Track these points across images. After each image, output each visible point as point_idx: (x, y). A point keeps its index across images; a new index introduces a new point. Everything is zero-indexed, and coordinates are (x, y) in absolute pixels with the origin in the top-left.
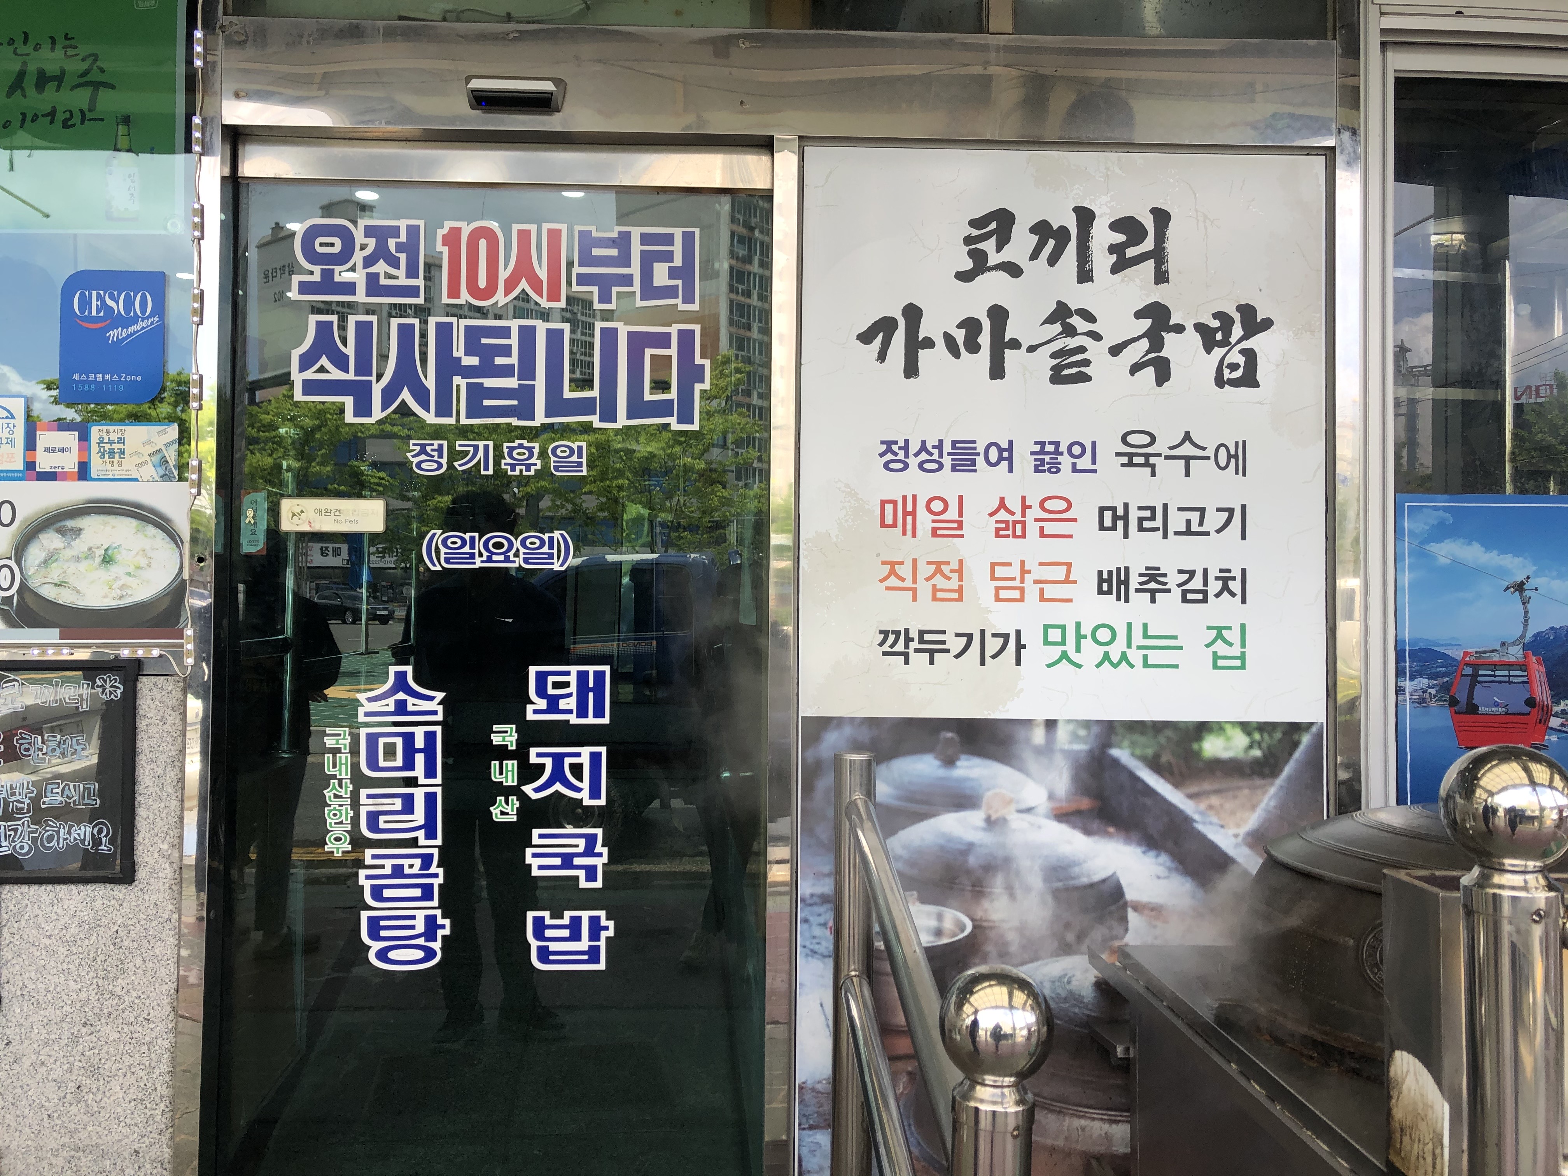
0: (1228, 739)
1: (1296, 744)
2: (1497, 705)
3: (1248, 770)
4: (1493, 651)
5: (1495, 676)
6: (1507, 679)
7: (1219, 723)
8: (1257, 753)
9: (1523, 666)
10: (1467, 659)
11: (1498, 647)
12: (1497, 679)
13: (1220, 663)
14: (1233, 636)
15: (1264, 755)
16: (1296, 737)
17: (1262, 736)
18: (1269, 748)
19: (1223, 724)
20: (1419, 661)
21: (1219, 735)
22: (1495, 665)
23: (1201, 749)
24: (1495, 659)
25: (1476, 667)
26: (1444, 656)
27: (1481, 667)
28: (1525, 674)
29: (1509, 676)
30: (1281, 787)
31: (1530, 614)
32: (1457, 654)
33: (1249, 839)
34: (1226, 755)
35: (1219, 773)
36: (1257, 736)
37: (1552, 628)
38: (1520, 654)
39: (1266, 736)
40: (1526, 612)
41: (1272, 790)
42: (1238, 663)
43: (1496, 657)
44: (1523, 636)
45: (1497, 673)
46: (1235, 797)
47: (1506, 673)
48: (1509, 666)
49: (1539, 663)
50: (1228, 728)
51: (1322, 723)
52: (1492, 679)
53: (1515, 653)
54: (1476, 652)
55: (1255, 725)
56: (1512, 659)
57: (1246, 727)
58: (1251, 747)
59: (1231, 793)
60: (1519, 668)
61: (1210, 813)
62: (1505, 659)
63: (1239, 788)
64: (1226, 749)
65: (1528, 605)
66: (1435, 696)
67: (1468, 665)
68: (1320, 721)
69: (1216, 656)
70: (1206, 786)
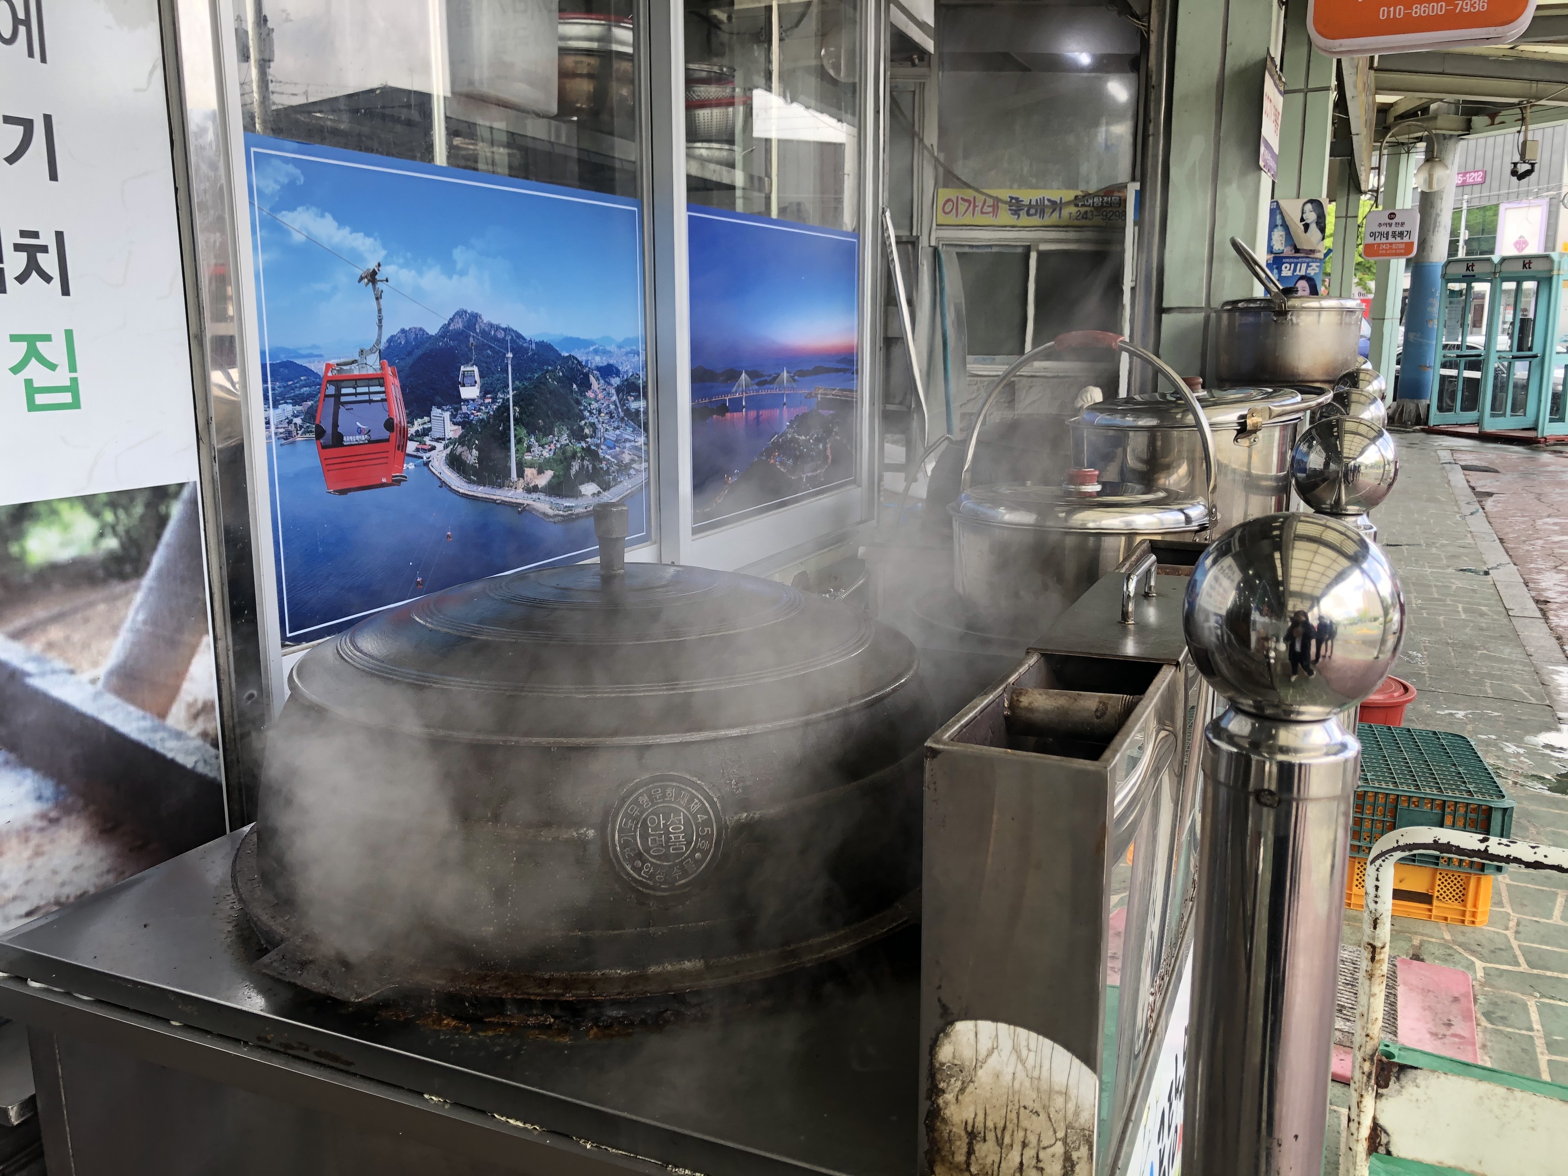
0: (66, 527)
1: (163, 521)
2: (360, 432)
3: (101, 573)
4: (353, 362)
5: (356, 394)
6: (366, 397)
7: (48, 503)
8: (111, 543)
9: (380, 380)
10: (330, 374)
11: (357, 358)
12: (360, 398)
13: (40, 399)
14: (54, 351)
15: (123, 545)
16: (162, 509)
17: (115, 514)
18: (127, 532)
19: (55, 505)
20: (283, 380)
21: (51, 524)
22: (356, 380)
23: (23, 552)
24: (356, 372)
25: (338, 383)
26: (307, 371)
27: (343, 384)
28: (383, 389)
29: (369, 393)
30: (151, 589)
31: (383, 313)
32: (318, 367)
33: (114, 680)
34: (64, 555)
35: (57, 587)
36: (109, 516)
37: (403, 331)
38: (377, 366)
39: (121, 513)
40: (380, 311)
41: (139, 597)
42: (67, 398)
43: (356, 371)
44: (378, 342)
45: (360, 390)
46: (86, 620)
47: (365, 390)
48: (369, 380)
49: (394, 374)
50: (64, 508)
51: (195, 483)
52: (353, 398)
53: (373, 364)
54: (338, 365)
55: (105, 499)
56: (371, 372)
57: (88, 502)
58: (101, 535)
59: (79, 616)
60: (377, 382)
61: (51, 655)
62: (364, 372)
63: (91, 604)
64: (64, 545)
65: (381, 301)
66: (301, 427)
67: (331, 381)
68: (192, 480)
69: (31, 389)
70: (39, 612)
